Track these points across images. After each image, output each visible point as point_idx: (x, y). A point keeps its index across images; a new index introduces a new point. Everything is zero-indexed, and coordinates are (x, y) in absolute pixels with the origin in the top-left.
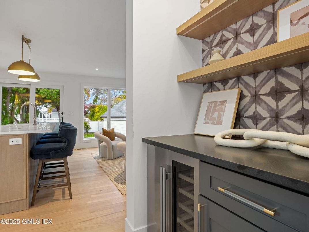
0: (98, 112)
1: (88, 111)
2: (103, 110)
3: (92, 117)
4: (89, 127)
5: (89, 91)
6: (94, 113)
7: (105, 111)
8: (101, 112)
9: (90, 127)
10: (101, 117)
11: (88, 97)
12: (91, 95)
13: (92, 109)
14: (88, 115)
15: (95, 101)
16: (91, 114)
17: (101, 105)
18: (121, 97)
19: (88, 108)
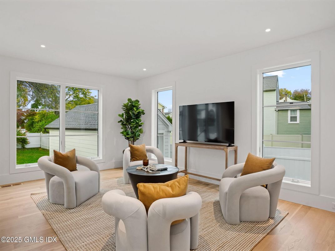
0: (41, 121)
1: (25, 119)
2: (47, 118)
3: (31, 128)
4: (26, 141)
5: (26, 93)
6: (33, 122)
7: (50, 120)
8: (44, 122)
9: (28, 140)
10: (45, 129)
11: (25, 101)
12: (29, 98)
13: (31, 117)
14: (25, 125)
15: (35, 106)
16: (29, 123)
17: (44, 113)
18: (70, 103)
19: (26, 116)
